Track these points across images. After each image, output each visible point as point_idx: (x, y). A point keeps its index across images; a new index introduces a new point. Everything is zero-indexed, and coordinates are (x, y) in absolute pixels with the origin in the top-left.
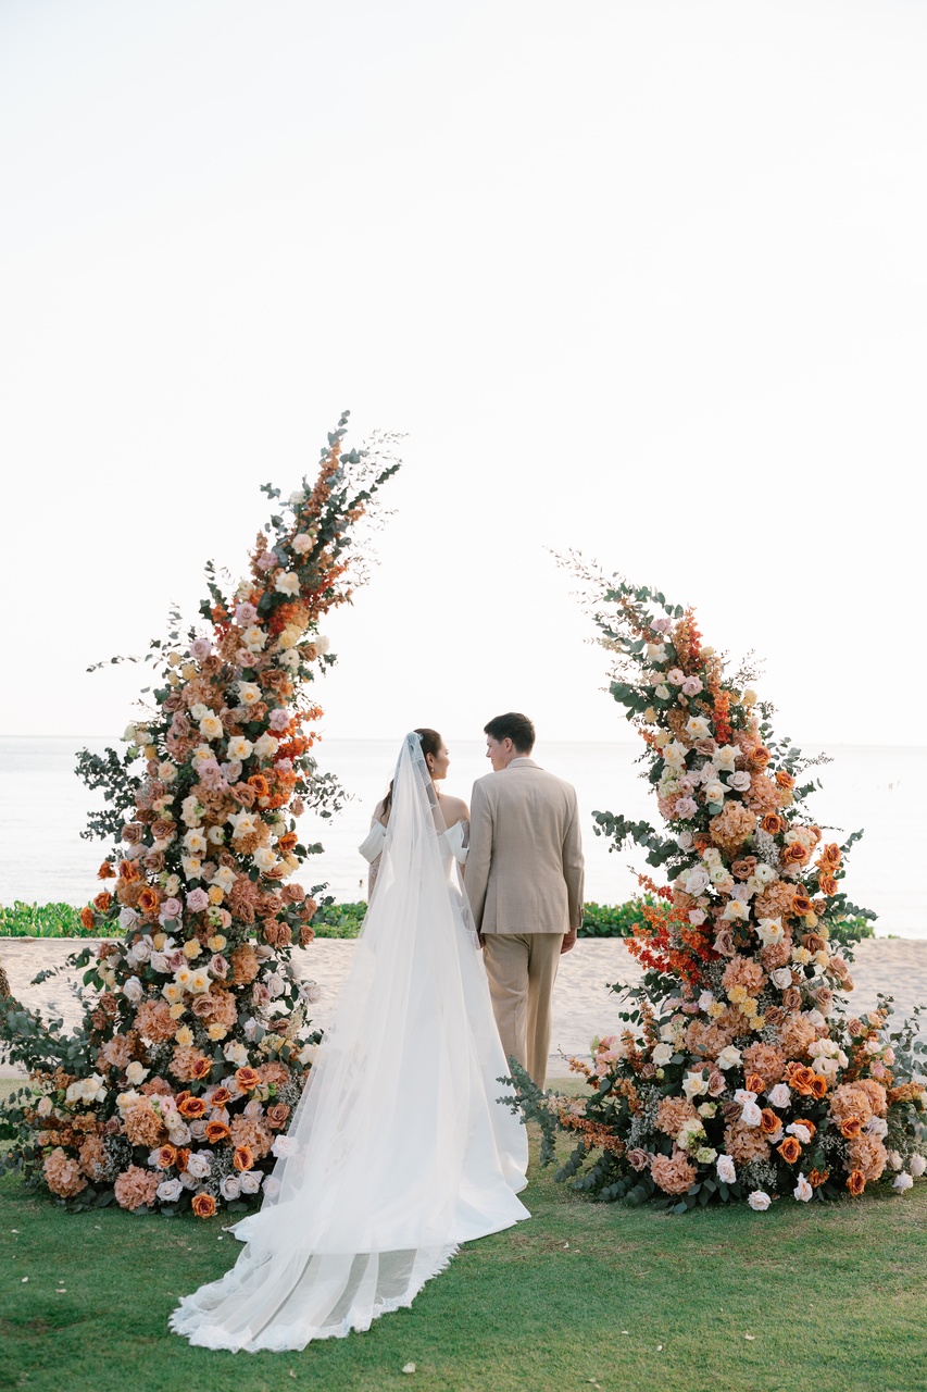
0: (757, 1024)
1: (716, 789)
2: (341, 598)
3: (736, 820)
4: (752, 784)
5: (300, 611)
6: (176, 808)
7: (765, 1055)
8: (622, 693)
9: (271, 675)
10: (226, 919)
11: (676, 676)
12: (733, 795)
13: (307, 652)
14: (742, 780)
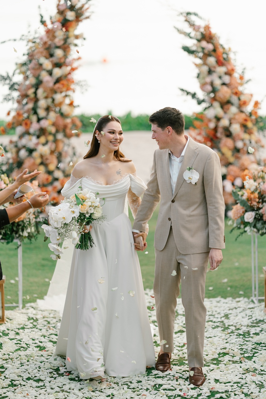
0: (232, 159)
1: (217, 82)
2: (87, 18)
3: (225, 92)
4: (231, 80)
5: (74, 23)
6: (35, 93)
7: (234, 169)
8: (186, 49)
9: (65, 47)
10: (53, 130)
11: (204, 44)
12: (224, 84)
13: (77, 37)
14: (227, 79)
